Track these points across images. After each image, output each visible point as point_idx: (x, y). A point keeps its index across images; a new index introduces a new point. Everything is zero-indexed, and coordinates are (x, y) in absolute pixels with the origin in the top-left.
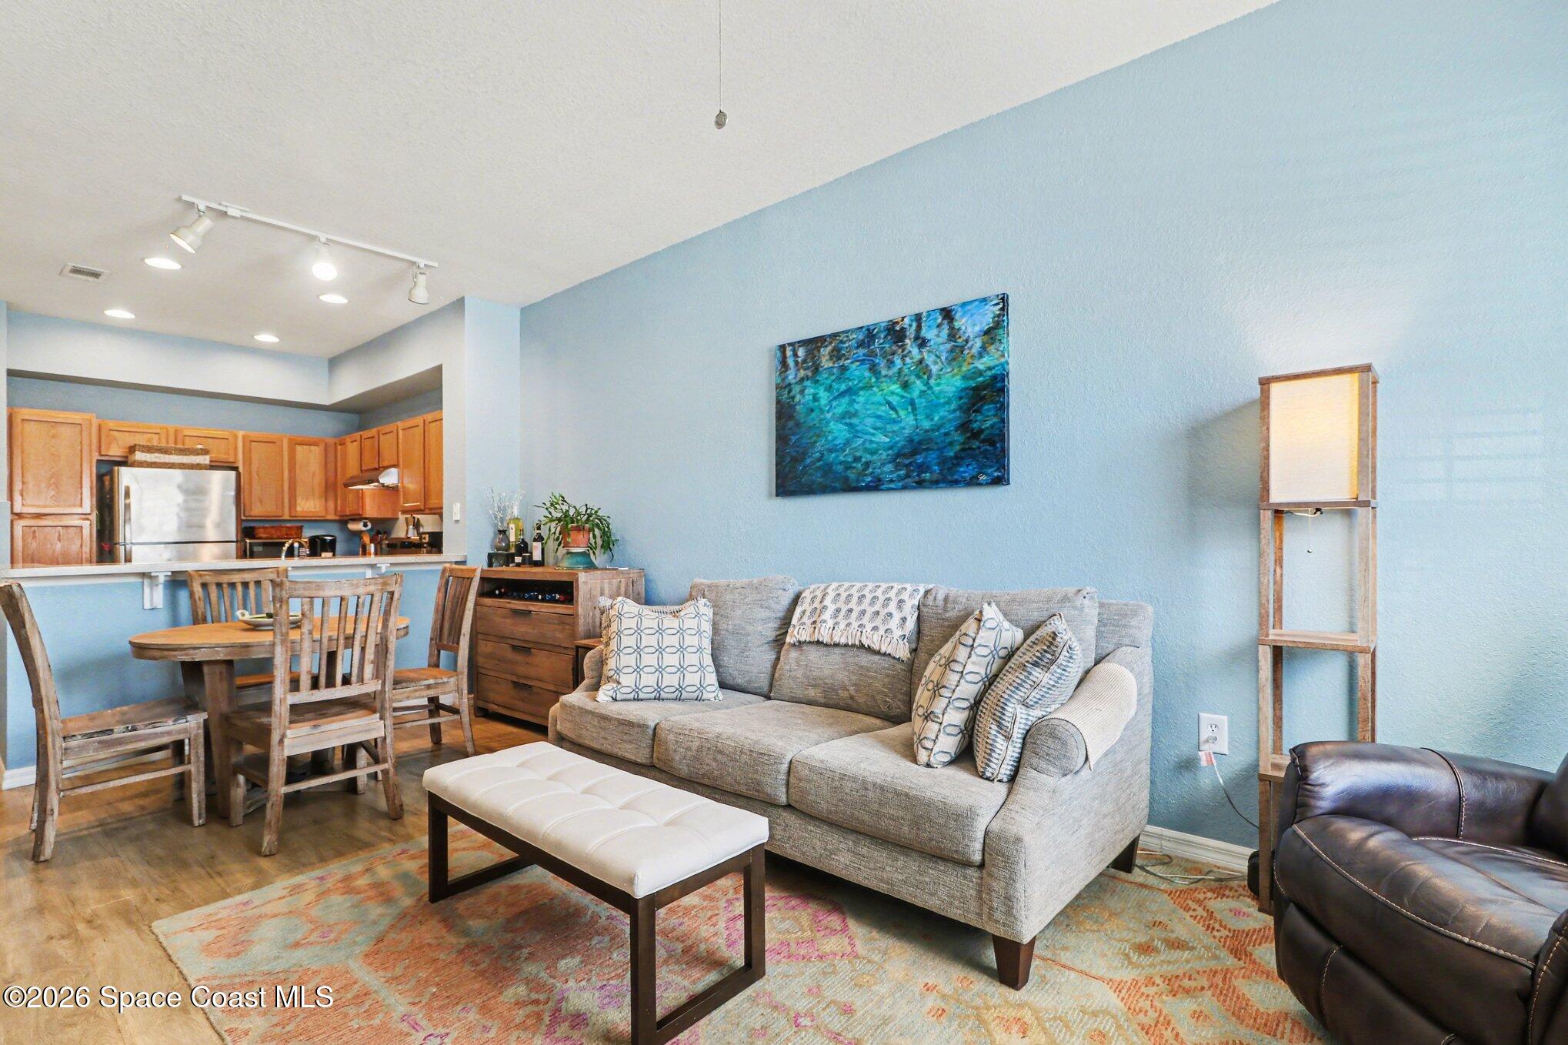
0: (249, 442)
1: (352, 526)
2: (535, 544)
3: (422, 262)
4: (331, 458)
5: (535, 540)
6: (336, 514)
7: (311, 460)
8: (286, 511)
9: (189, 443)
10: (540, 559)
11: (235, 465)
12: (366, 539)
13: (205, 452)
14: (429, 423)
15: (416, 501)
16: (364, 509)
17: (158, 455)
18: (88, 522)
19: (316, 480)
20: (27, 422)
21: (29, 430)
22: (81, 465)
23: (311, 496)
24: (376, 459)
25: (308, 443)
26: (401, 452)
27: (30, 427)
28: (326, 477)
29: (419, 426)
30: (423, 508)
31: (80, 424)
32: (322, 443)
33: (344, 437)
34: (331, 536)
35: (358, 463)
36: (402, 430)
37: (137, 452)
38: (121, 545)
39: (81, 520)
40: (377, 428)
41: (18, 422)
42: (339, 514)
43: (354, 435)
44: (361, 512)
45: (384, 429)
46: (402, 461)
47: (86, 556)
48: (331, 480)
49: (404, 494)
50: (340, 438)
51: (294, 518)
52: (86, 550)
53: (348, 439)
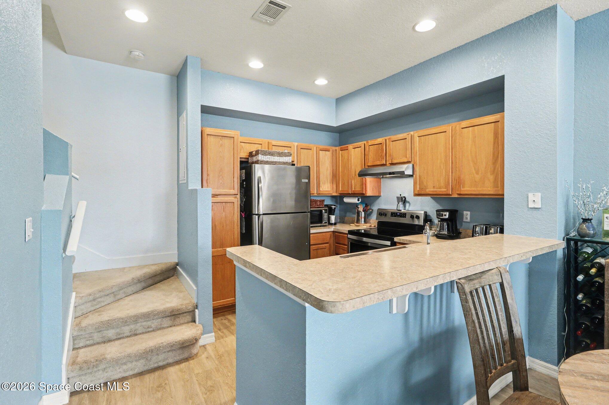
0: (300, 148)
1: (346, 200)
4: (334, 158)
6: (337, 192)
7: (326, 160)
8: (316, 192)
12: (360, 209)
13: (289, 154)
14: (462, 128)
15: (440, 188)
16: (366, 190)
17: (269, 156)
18: (237, 199)
19: (328, 172)
20: (209, 136)
21: (211, 142)
22: (234, 163)
23: (326, 182)
24: (383, 158)
25: (325, 150)
26: (417, 152)
27: (211, 139)
28: (333, 170)
29: (446, 132)
30: (451, 193)
31: (234, 137)
32: (331, 150)
33: (347, 146)
34: (334, 206)
35: (361, 161)
36: (419, 137)
37: (259, 155)
38: (256, 215)
39: (233, 198)
40: (384, 138)
41: (205, 136)
42: (340, 193)
43: (357, 144)
44: (364, 193)
45: (394, 138)
46: (418, 159)
47: (236, 221)
48: (334, 172)
49: (421, 183)
50: (341, 147)
51: (319, 195)
52: (236, 216)
53: (350, 147)
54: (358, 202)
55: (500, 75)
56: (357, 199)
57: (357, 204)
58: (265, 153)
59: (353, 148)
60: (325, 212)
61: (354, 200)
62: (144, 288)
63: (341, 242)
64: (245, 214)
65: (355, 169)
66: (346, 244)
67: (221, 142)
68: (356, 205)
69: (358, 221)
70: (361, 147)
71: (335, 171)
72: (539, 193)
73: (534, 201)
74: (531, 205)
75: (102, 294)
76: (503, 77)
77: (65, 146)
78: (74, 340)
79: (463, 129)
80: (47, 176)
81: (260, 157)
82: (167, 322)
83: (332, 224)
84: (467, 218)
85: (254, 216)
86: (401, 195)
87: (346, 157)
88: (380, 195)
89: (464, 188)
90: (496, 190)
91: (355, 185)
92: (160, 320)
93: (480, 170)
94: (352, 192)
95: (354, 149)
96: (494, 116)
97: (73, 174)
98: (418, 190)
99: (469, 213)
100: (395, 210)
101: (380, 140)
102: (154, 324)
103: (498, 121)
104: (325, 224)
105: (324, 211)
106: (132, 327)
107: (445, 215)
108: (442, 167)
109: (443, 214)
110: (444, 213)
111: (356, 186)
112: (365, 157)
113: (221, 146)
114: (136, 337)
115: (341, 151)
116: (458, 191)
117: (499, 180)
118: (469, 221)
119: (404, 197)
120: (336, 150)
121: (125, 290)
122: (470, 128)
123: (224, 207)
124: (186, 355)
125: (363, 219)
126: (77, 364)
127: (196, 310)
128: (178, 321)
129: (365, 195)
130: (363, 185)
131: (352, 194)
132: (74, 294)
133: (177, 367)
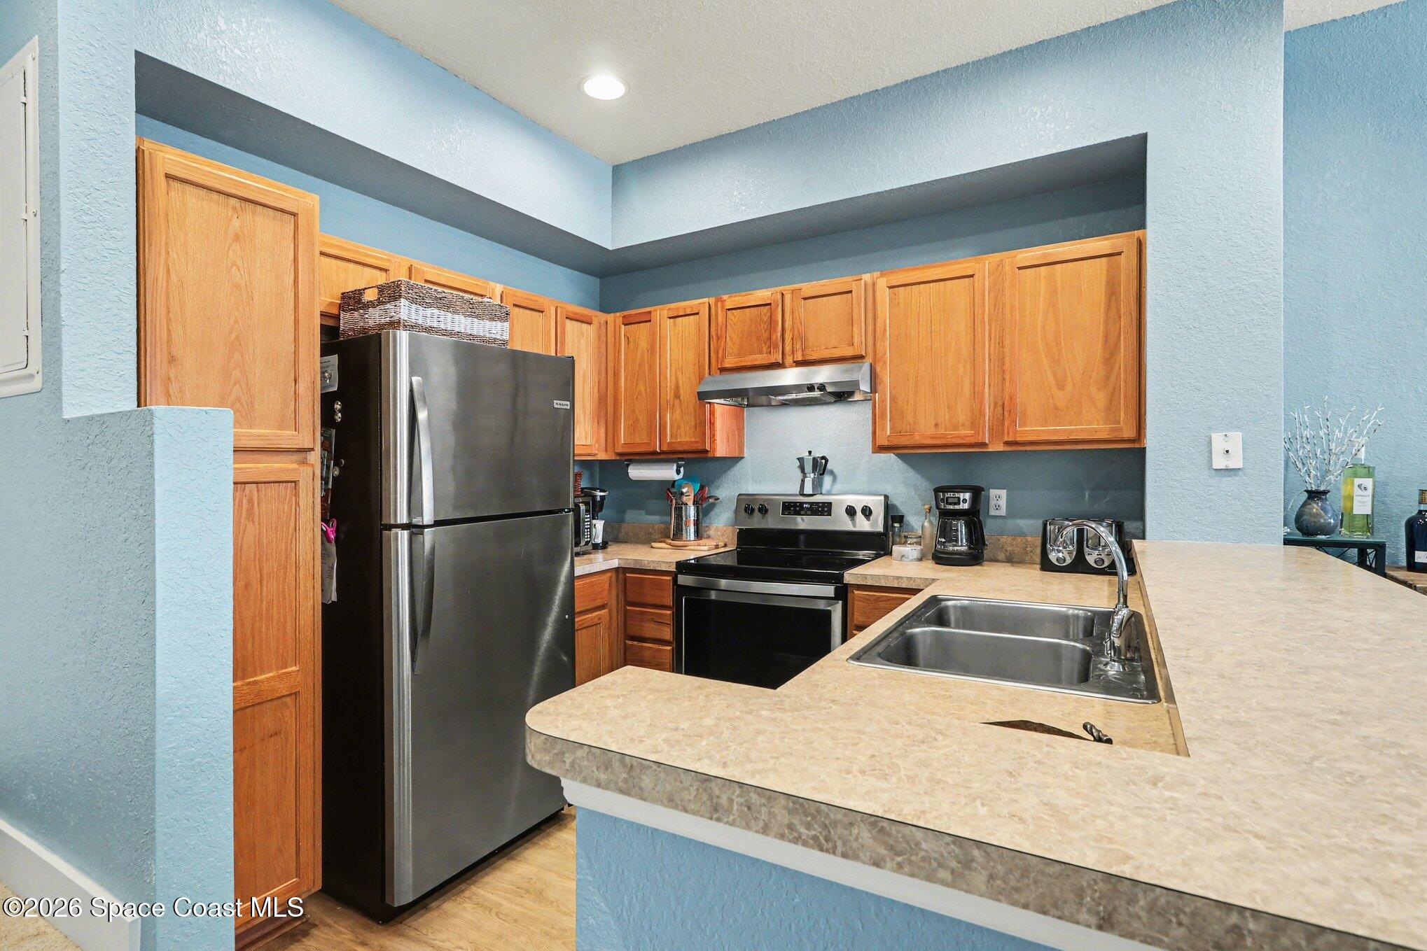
0: (512, 305)
1: (638, 471)
6: (609, 450)
7: (582, 349)
13: (503, 314)
14: (1019, 268)
15: (955, 427)
16: (713, 439)
18: (310, 470)
20: (176, 185)
22: (296, 321)
23: (582, 417)
24: (776, 347)
25: (581, 318)
26: (885, 330)
28: (599, 383)
29: (972, 276)
30: (986, 442)
31: (294, 215)
32: (595, 320)
33: (648, 309)
35: (699, 355)
36: (890, 287)
37: (402, 300)
38: (403, 527)
39: (295, 466)
40: (779, 289)
41: (156, 181)
42: (620, 450)
43: (684, 304)
44: (708, 449)
45: (808, 288)
46: (885, 347)
47: (305, 558)
48: (603, 388)
49: (898, 415)
50: (625, 313)
52: (305, 539)
53: (660, 313)
54: (677, 477)
55: (1136, 132)
58: (420, 299)
59: (670, 318)
60: (586, 511)
61: (668, 473)
63: (650, 599)
64: (337, 531)
65: (677, 379)
66: (668, 604)
67: (236, 223)
68: (669, 488)
69: (678, 533)
70: (698, 313)
71: (603, 384)
72: (1238, 431)
73: (1227, 451)
74: (1219, 463)
76: (1143, 138)
79: (1021, 271)
81: (406, 311)
83: (597, 547)
84: (998, 508)
85: (391, 532)
86: (810, 452)
87: (643, 344)
88: (741, 456)
89: (1024, 427)
90: (1113, 430)
91: (676, 427)
93: (1070, 379)
94: (665, 448)
95: (672, 320)
96: (1107, 239)
98: (888, 433)
99: (1003, 493)
100: (795, 495)
101: (762, 295)
103: (1119, 254)
104: (585, 548)
105: (582, 507)
107: (965, 501)
108: (961, 371)
109: (959, 498)
110: (962, 496)
111: (679, 427)
112: (710, 345)
113: (237, 238)
115: (625, 325)
116: (1008, 435)
117: (1122, 401)
118: (1004, 514)
119: (823, 458)
120: (607, 322)
122: (1042, 268)
123: (250, 501)
125: (692, 528)
129: (710, 455)
130: (704, 424)
131: (663, 453)
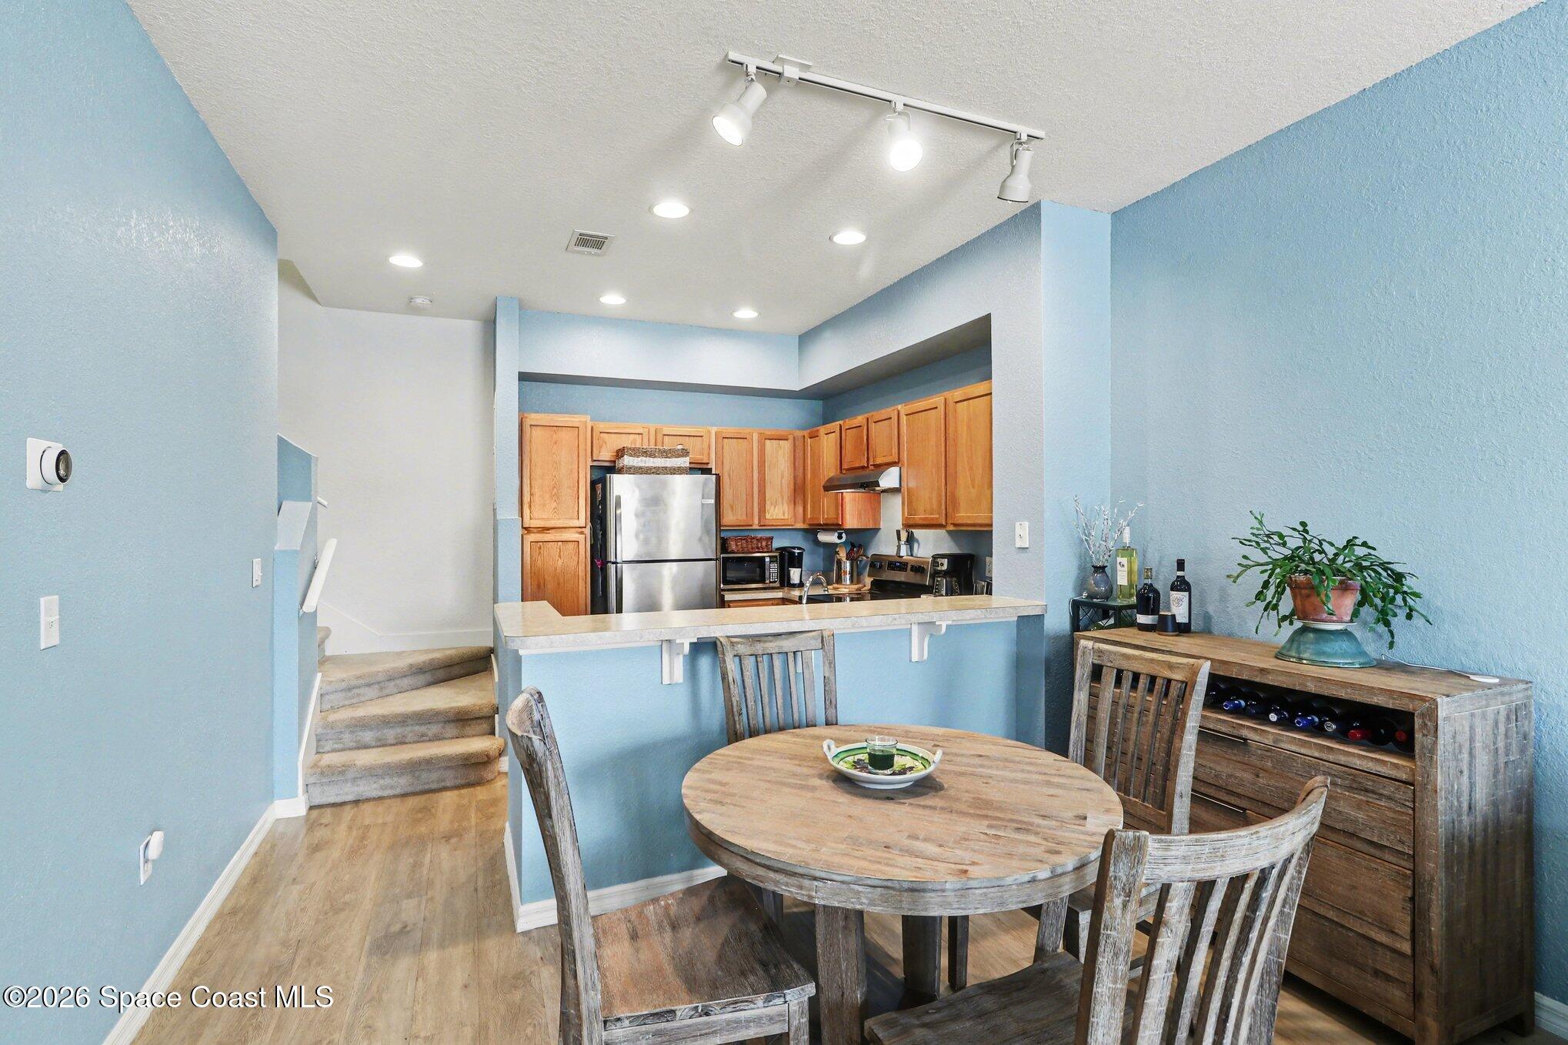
0: (722, 438)
1: (823, 537)
2: (1175, 595)
3: (1024, 131)
4: (800, 454)
5: (1174, 588)
6: (804, 522)
7: (780, 457)
8: (756, 521)
9: (668, 444)
10: (1186, 620)
11: (709, 467)
12: (842, 554)
13: (685, 453)
14: (955, 403)
15: (932, 513)
16: (846, 517)
17: (644, 458)
18: (583, 536)
19: (785, 482)
20: (534, 428)
21: (536, 436)
22: (578, 473)
23: (780, 501)
24: (864, 455)
25: (778, 438)
27: (537, 433)
28: (795, 478)
29: (936, 408)
30: (944, 523)
31: (578, 427)
32: (792, 437)
33: (818, 428)
34: (799, 548)
35: (835, 460)
36: (906, 415)
37: (625, 456)
38: (613, 563)
39: (577, 534)
40: (866, 415)
41: (527, 428)
42: (808, 523)
43: (831, 425)
44: (840, 522)
45: (878, 415)
46: (905, 456)
47: (581, 574)
48: (799, 481)
49: (910, 502)
50: (811, 430)
51: (763, 527)
52: (582, 567)
53: (822, 431)
54: (838, 541)
55: (983, 313)
56: (836, 534)
57: (835, 545)
58: (636, 452)
59: (826, 434)
60: (771, 562)
61: (833, 538)
62: (429, 684)
64: (602, 563)
67: (555, 436)
68: (836, 548)
69: (839, 580)
70: (835, 431)
71: (800, 478)
72: (1026, 521)
73: (1021, 536)
74: (1018, 541)
75: (361, 681)
76: (989, 318)
77: (306, 459)
78: (318, 741)
80: (286, 505)
81: (627, 461)
82: (451, 730)
83: (794, 586)
85: (609, 564)
87: (816, 452)
88: (878, 527)
89: (959, 513)
91: (828, 507)
92: (440, 726)
94: (826, 522)
95: (827, 436)
96: (982, 384)
97: (319, 499)
98: (906, 516)
100: (895, 556)
101: (860, 419)
102: (434, 729)
104: (772, 585)
105: (767, 559)
106: (399, 730)
107: (942, 565)
109: (939, 562)
110: (941, 561)
112: (839, 453)
113: (555, 444)
114: (405, 746)
115: (810, 438)
116: (953, 519)
120: (804, 436)
121: (398, 682)
122: (964, 403)
123: (560, 549)
124: (472, 778)
125: (848, 577)
126: (318, 767)
127: (496, 715)
128: (468, 730)
129: (843, 527)
130: (840, 506)
131: (830, 525)
132: (319, 675)
133: (456, 792)
